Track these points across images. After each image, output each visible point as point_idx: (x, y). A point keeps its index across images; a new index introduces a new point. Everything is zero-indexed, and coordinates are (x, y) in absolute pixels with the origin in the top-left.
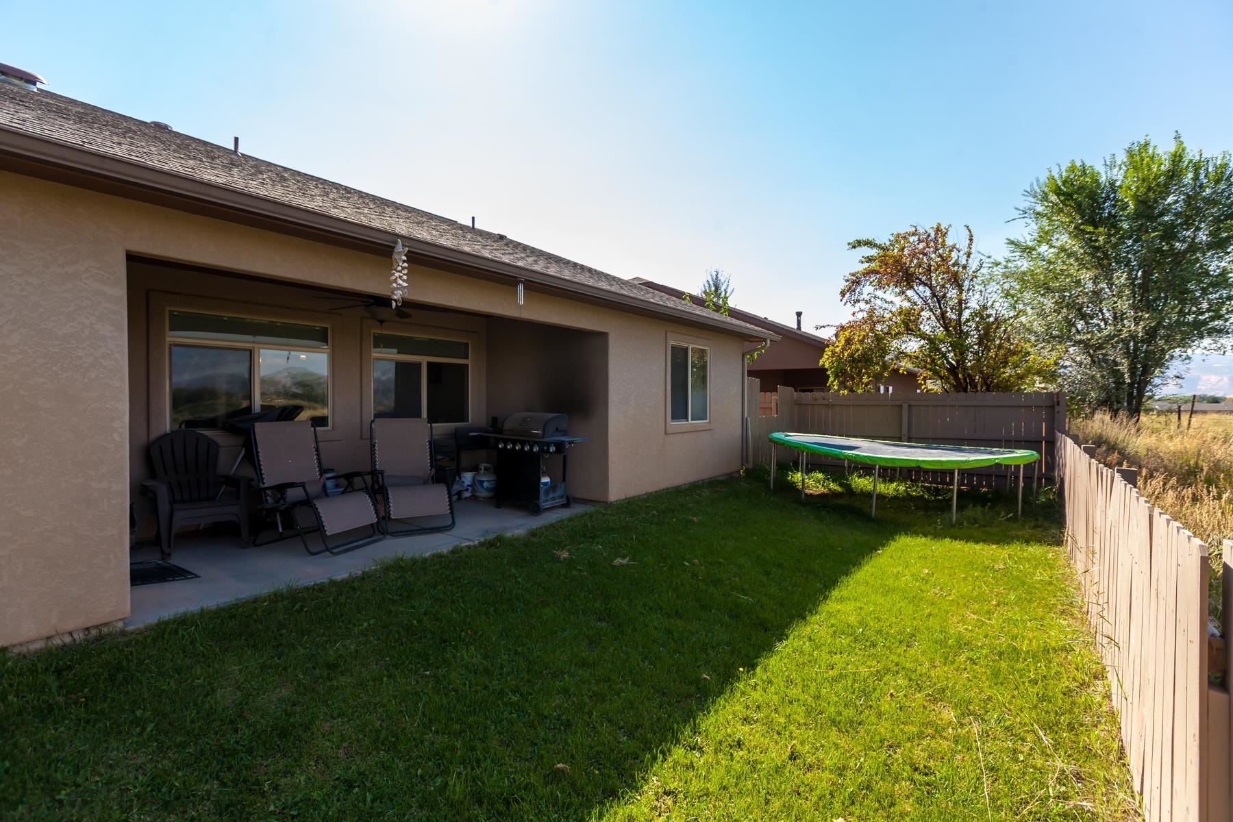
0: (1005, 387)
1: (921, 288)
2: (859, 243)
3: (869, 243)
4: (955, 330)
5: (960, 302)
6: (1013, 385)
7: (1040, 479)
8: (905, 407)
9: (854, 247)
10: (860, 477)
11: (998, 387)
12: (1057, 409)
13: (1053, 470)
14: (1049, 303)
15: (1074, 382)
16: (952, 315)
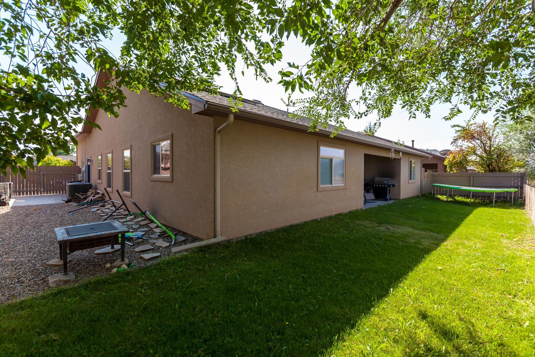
0: (505, 171)
1: (478, 141)
2: (455, 126)
3: (458, 126)
4: (489, 153)
5: (491, 145)
6: (508, 170)
7: (518, 198)
8: (472, 177)
9: (453, 127)
10: (458, 197)
11: (504, 171)
12: (524, 177)
13: (522, 194)
14: (522, 137)
15: (532, 167)
16: (488, 149)
